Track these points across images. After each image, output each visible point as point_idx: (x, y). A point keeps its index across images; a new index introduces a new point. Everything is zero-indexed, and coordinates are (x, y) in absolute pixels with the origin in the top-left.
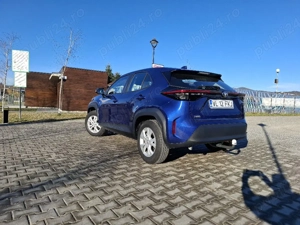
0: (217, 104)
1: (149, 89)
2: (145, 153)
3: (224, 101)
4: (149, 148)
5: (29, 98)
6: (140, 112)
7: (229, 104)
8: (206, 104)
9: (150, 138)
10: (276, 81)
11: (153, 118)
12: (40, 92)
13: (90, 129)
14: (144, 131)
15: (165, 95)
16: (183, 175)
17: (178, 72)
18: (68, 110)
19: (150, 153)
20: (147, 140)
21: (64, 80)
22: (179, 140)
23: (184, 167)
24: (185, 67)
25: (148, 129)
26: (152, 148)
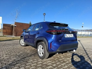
0: (67, 36)
1: (41, 30)
2: (40, 55)
3: (70, 35)
4: (41, 53)
5: (4, 32)
6: (38, 39)
7: (72, 36)
8: (63, 36)
9: (42, 49)
10: (82, 27)
11: (43, 41)
12: (8, 30)
13: (21, 44)
14: (39, 46)
15: (48, 32)
16: (54, 65)
17: (52, 23)
18: (16, 36)
19: (41, 55)
20: (40, 50)
21: (15, 26)
22: (53, 51)
23: (55, 61)
24: (55, 22)
25: (41, 46)
26: (42, 53)
